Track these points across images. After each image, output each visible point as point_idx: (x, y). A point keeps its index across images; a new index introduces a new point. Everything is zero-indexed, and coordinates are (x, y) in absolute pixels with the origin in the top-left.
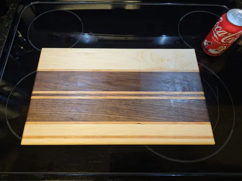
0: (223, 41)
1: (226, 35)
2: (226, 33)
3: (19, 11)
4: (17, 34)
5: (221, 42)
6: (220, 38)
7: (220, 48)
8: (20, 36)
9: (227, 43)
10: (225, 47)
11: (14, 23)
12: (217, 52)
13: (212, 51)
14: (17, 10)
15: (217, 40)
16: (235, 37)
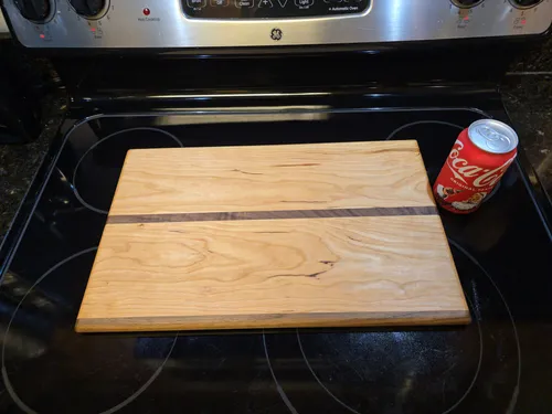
0: (476, 183)
1: (481, 173)
2: (479, 169)
3: (63, 131)
5: (476, 188)
7: (474, 197)
8: (64, 179)
9: (488, 186)
10: (485, 194)
11: (52, 153)
12: (471, 206)
13: (460, 205)
14: (60, 129)
15: (464, 184)
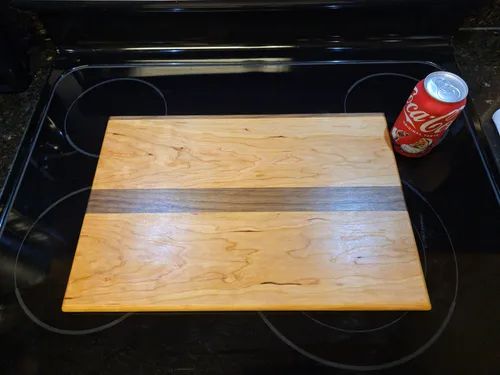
0: (423, 128)
1: (427, 119)
2: (426, 115)
4: (47, 123)
5: (423, 133)
6: (418, 125)
7: (421, 142)
8: (53, 126)
9: (433, 133)
10: (431, 141)
12: (418, 151)
13: (408, 148)
14: (48, 80)
15: (412, 127)
16: (443, 121)
